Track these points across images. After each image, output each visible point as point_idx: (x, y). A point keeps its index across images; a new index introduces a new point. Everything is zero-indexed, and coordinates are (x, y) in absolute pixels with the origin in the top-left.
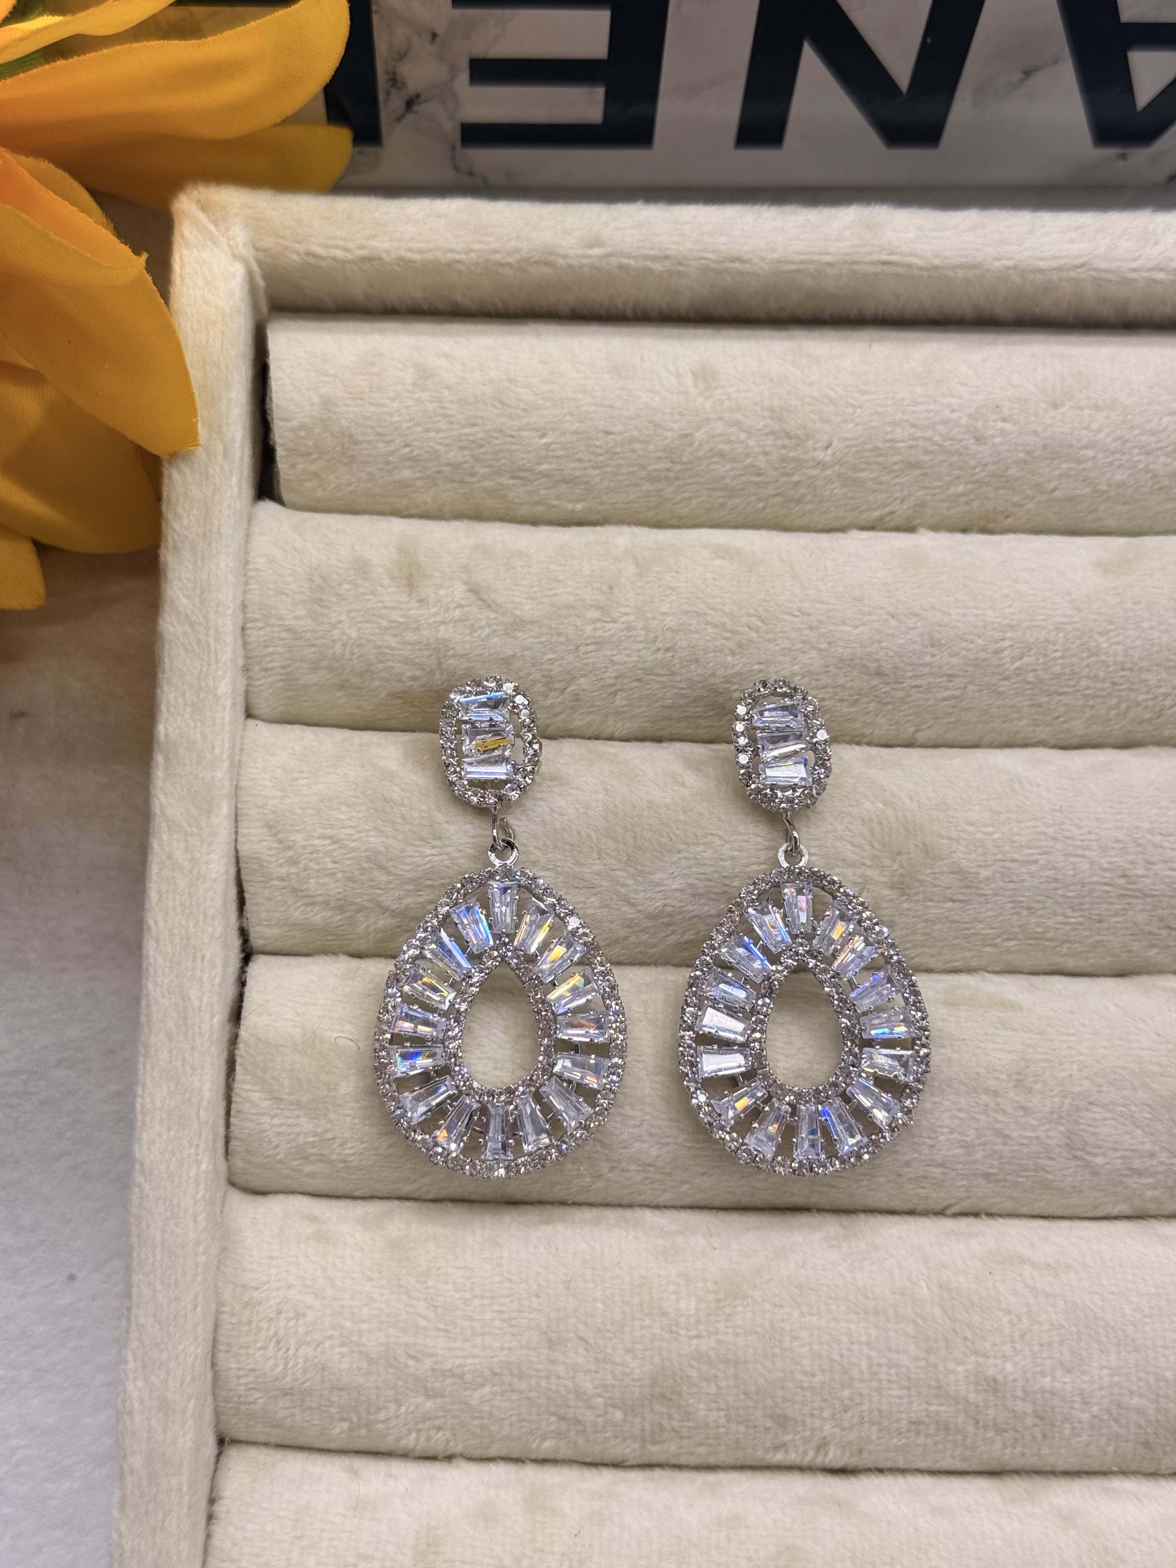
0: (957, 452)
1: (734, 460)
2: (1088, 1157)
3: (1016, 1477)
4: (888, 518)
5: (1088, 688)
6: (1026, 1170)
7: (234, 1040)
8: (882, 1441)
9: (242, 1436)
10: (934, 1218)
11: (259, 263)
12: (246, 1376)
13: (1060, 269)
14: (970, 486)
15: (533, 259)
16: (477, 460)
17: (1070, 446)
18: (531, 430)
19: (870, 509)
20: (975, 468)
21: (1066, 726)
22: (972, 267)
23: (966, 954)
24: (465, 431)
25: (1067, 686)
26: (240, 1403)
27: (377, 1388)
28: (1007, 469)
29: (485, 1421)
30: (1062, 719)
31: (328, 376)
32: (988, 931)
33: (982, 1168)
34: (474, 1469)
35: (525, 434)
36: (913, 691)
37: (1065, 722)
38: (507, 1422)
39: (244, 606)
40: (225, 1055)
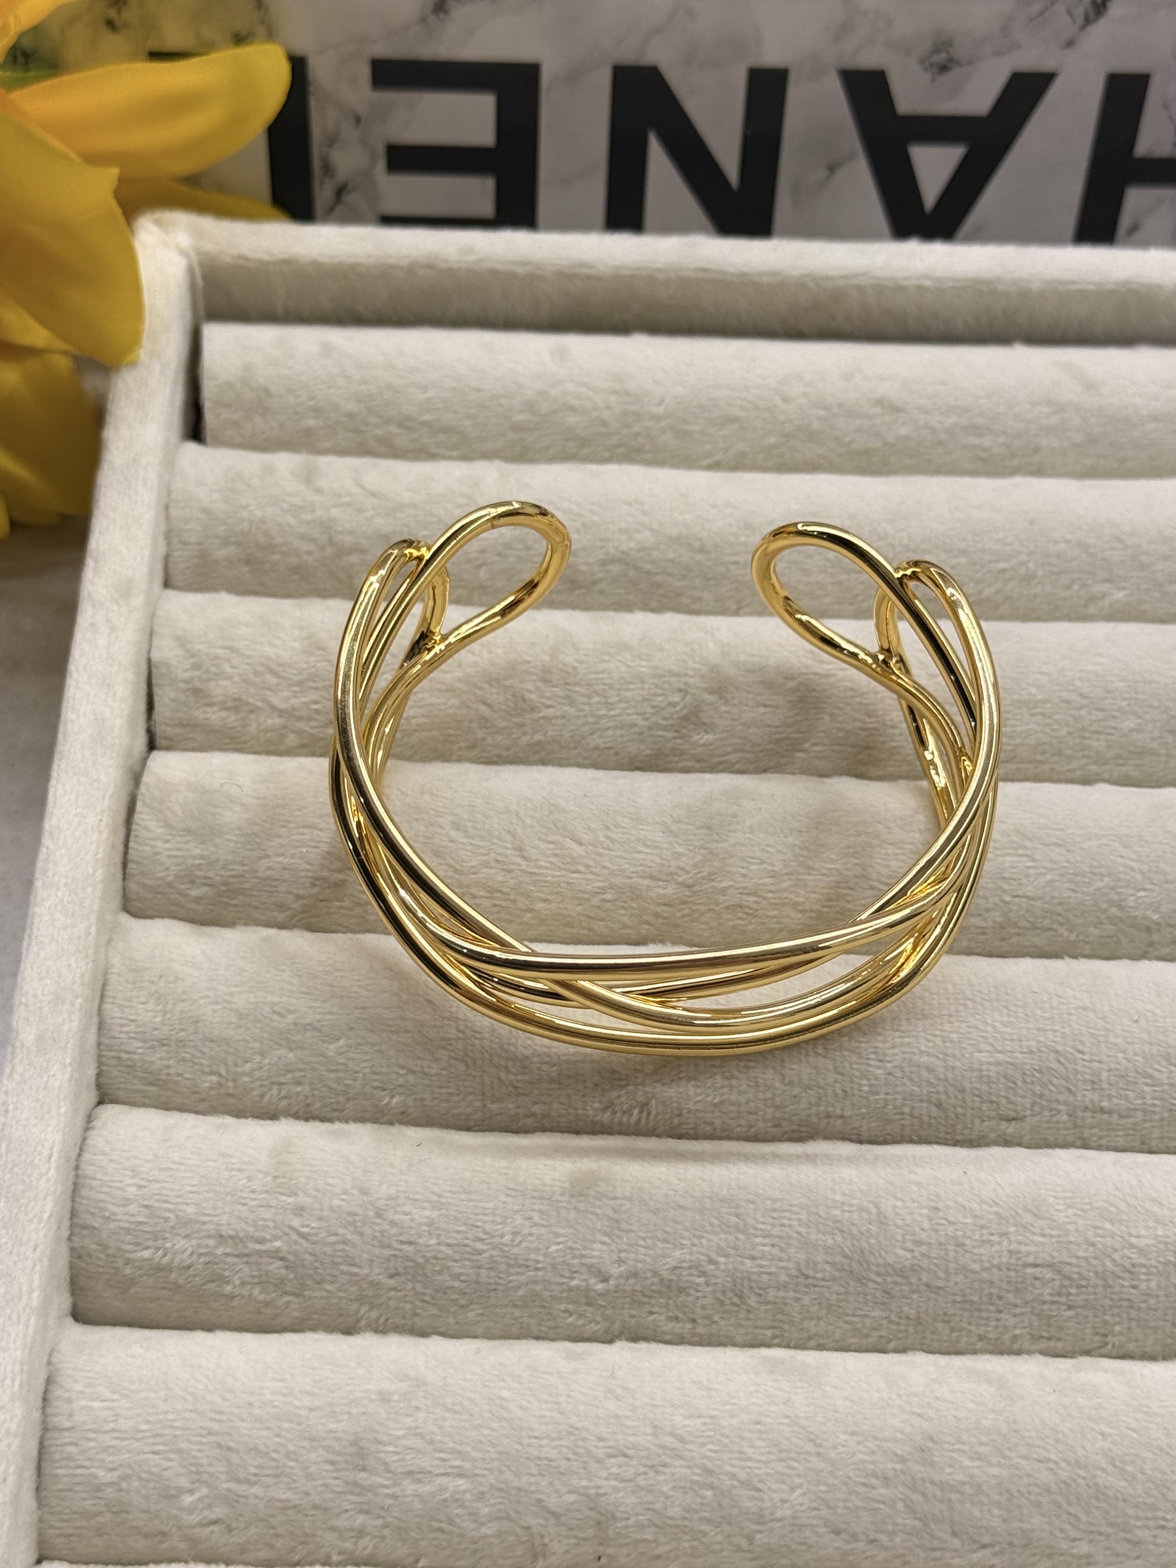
0: (768, 410)
1: (584, 413)
11: (199, 262)
13: (845, 277)
14: (781, 439)
17: (859, 406)
18: (415, 387)
20: (783, 423)
22: (774, 274)
24: (362, 388)
26: (121, 1052)
28: (811, 424)
33: (790, 897)
35: (410, 390)
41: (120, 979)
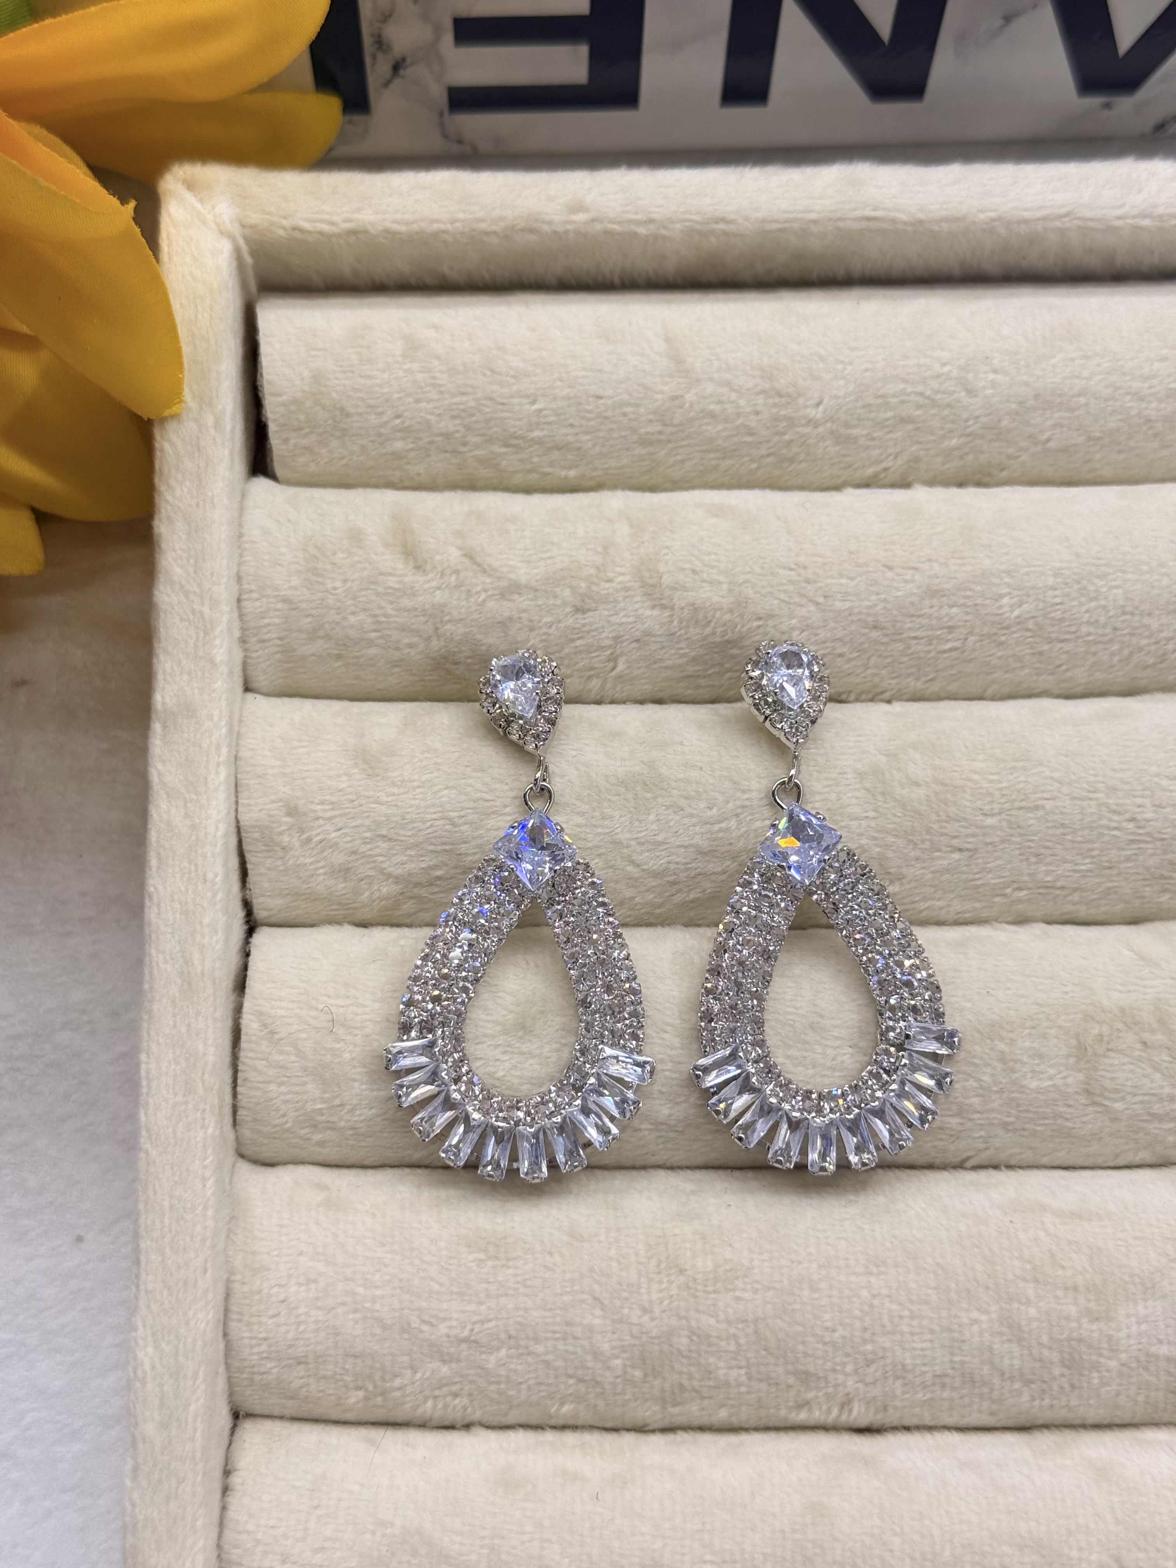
0: (949, 406)
1: (726, 420)
2: (1106, 1103)
3: (1045, 1431)
4: (882, 476)
5: (1089, 634)
6: (1045, 1118)
7: (238, 1010)
8: (908, 1396)
9: (257, 1409)
10: (953, 1171)
11: (247, 240)
12: (260, 1345)
13: (1045, 219)
14: (963, 440)
15: (518, 227)
16: (468, 428)
17: (1061, 395)
18: (521, 397)
19: (863, 467)
20: (967, 421)
21: (1069, 674)
22: (958, 219)
23: (977, 905)
24: (457, 400)
25: (1069, 632)
26: (254, 1373)
27: (392, 1354)
28: (999, 421)
29: (502, 1386)
30: (1064, 668)
31: (318, 350)
32: (997, 881)
33: (999, 1116)
34: (492, 1435)
35: (516, 401)
36: (914, 642)
37: (1067, 670)
38: (524, 1386)
39: (239, 579)
40: (229, 1023)
41: (246, 1289)
